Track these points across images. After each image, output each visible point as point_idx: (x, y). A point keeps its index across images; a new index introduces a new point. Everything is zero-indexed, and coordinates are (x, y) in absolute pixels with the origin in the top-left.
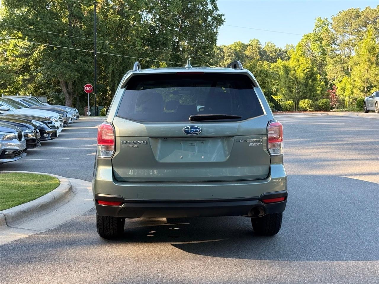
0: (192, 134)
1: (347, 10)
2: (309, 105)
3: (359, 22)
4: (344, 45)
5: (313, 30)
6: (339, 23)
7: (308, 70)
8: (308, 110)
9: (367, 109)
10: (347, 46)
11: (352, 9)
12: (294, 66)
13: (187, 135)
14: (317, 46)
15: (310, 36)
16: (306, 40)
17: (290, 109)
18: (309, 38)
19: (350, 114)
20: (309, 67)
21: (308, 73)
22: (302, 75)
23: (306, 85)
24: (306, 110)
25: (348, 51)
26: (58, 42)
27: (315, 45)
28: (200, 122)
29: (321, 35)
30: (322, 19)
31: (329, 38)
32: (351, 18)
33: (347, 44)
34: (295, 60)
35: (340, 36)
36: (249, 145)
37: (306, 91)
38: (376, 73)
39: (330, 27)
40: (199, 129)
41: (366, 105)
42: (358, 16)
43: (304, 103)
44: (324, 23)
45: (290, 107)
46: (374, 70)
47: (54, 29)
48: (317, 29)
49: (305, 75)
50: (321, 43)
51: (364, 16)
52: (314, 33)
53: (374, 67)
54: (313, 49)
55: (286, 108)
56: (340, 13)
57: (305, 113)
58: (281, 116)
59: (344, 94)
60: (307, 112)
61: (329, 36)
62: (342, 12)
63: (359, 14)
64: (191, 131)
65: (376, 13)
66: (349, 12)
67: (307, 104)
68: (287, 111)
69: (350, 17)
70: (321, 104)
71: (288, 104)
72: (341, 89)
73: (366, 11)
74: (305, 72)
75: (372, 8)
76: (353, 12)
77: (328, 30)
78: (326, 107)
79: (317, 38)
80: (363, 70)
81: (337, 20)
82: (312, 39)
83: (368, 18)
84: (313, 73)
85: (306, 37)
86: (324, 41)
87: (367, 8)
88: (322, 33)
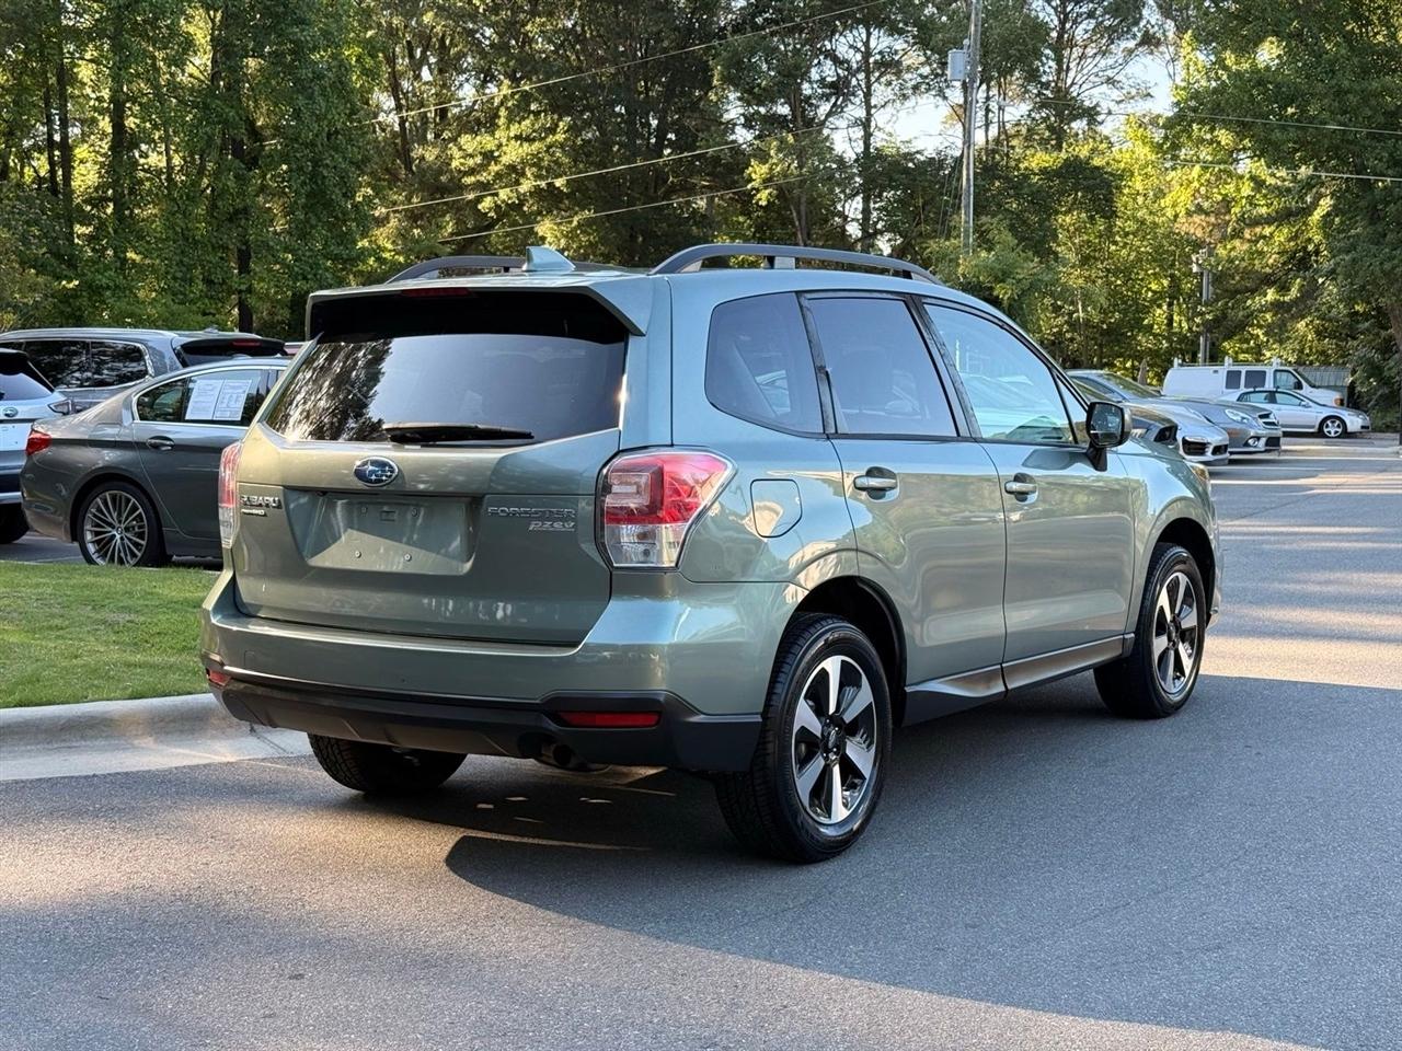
0: (371, 481)
13: (360, 485)
26: (1380, 160)
28: (419, 447)
36: (531, 528)
40: (390, 466)
47: (1371, 109)
64: (372, 472)
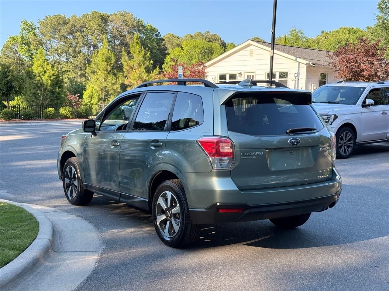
0: (295, 144)
1: (53, 16)
2: (70, 112)
3: (67, 29)
4: (53, 51)
5: (20, 33)
6: (47, 28)
7: (54, 77)
8: (69, 117)
9: (126, 117)
10: (57, 52)
11: (59, 15)
12: (39, 71)
13: (292, 146)
14: (25, 49)
15: (16, 38)
16: (12, 42)
17: (52, 116)
18: (16, 40)
19: (115, 122)
20: (55, 74)
21: (54, 80)
22: (49, 81)
23: (53, 92)
24: (68, 118)
25: (57, 57)
27: (23, 49)
29: (28, 38)
30: (28, 22)
31: (38, 43)
32: (59, 24)
33: (57, 50)
34: (40, 66)
35: (48, 42)
37: (53, 98)
38: (113, 82)
39: (37, 31)
40: (299, 140)
41: (124, 113)
42: (65, 23)
43: (65, 110)
44: (31, 26)
45: (51, 114)
46: (111, 80)
48: (24, 32)
49: (52, 82)
50: (29, 47)
51: (71, 23)
52: (21, 36)
53: (111, 76)
54: (21, 52)
55: (48, 115)
56: (46, 18)
57: (66, 120)
58: (44, 124)
59: (92, 102)
60: (69, 120)
61: (38, 41)
62: (48, 17)
63: (66, 21)
64: (295, 142)
65: (83, 22)
66: (57, 18)
67: (69, 111)
68: (49, 118)
69: (57, 23)
70: (81, 111)
71: (50, 112)
72: (89, 97)
73: (73, 19)
74: (52, 79)
75: (78, 17)
76: (60, 18)
77: (36, 34)
78: (86, 115)
79: (24, 42)
80: (101, 79)
81: (44, 24)
82: (19, 42)
83: (75, 26)
84: (58, 80)
85: (12, 40)
86: (33, 45)
87: (73, 16)
88: (29, 37)
